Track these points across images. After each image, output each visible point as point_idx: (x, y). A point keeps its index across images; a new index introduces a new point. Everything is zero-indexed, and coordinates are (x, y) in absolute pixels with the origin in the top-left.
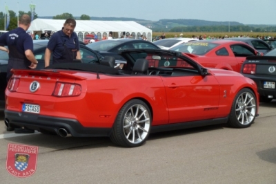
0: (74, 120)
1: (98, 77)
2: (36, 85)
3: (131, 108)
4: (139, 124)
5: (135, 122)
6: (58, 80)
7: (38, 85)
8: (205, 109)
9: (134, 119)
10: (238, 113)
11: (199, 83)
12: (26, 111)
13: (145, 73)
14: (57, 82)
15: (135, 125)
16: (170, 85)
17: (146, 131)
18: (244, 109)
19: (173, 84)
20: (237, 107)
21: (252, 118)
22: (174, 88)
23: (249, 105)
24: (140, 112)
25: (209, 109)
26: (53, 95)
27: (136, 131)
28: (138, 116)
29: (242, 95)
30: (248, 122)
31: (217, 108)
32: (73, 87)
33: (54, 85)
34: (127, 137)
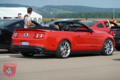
0: (43, 47)
1: (51, 31)
2: (27, 34)
3: (63, 43)
4: (66, 50)
5: (65, 49)
6: (36, 32)
7: (28, 34)
8: (92, 46)
9: (64, 48)
10: (106, 49)
11: (89, 35)
12: (23, 44)
13: (68, 30)
14: (36, 33)
15: (64, 50)
16: (77, 35)
17: (68, 53)
18: (108, 47)
19: (79, 35)
20: (105, 46)
21: (112, 51)
22: (79, 36)
23: (111, 46)
24: (66, 45)
25: (93, 46)
26: (34, 38)
27: (65, 53)
28: (66, 47)
29: (107, 41)
30: (110, 53)
31: (97, 46)
32: (42, 35)
33: (34, 34)
34: (62, 54)
